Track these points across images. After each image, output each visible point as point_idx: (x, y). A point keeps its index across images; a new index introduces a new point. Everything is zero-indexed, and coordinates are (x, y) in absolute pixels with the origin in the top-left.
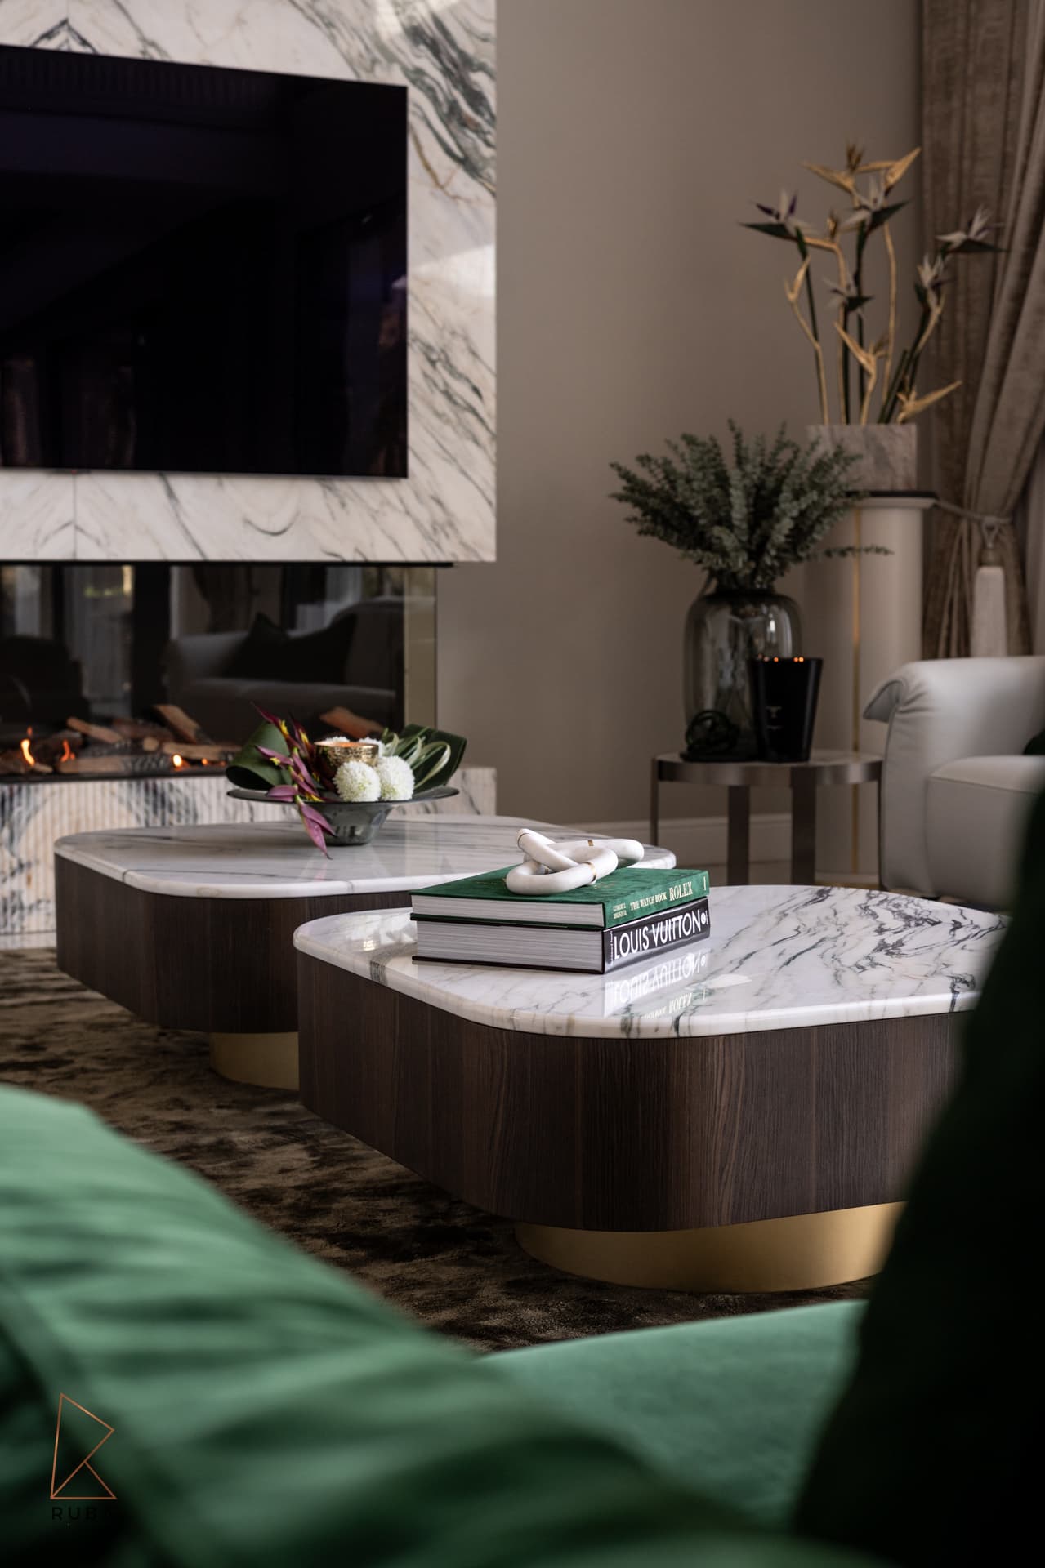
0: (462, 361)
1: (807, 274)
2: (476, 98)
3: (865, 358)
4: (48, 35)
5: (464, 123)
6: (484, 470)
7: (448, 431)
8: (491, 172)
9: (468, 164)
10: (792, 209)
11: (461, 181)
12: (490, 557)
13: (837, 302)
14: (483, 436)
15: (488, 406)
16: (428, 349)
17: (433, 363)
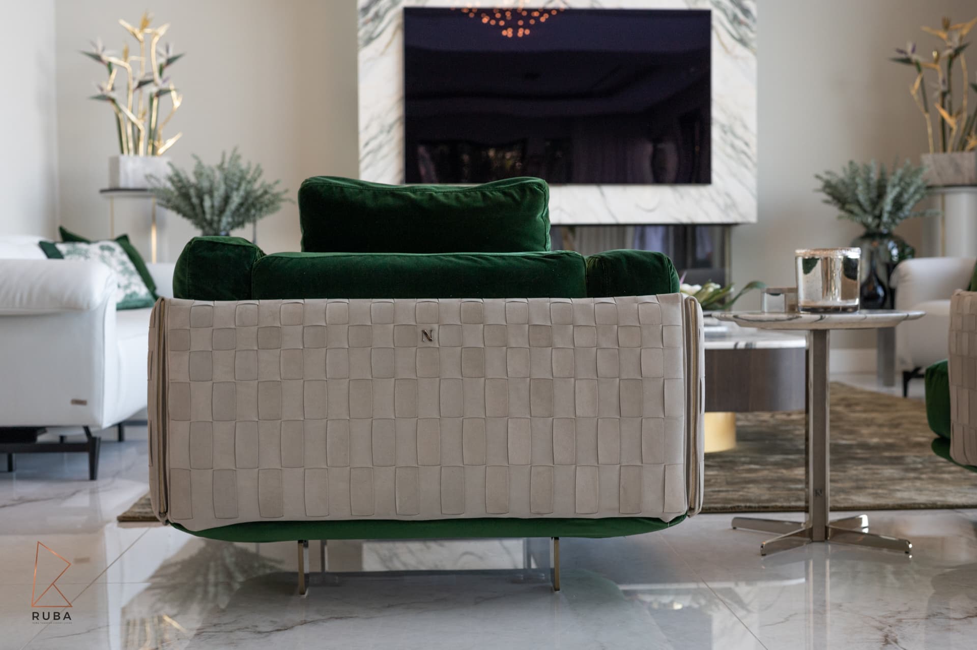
0: (739, 131)
1: (922, 82)
2: (746, 12)
3: (951, 121)
5: (740, 23)
6: (751, 179)
8: (754, 44)
9: (742, 41)
10: (913, 51)
11: (739, 49)
12: (752, 218)
13: (937, 94)
14: (750, 164)
15: (753, 150)
16: (723, 127)
17: (725, 132)
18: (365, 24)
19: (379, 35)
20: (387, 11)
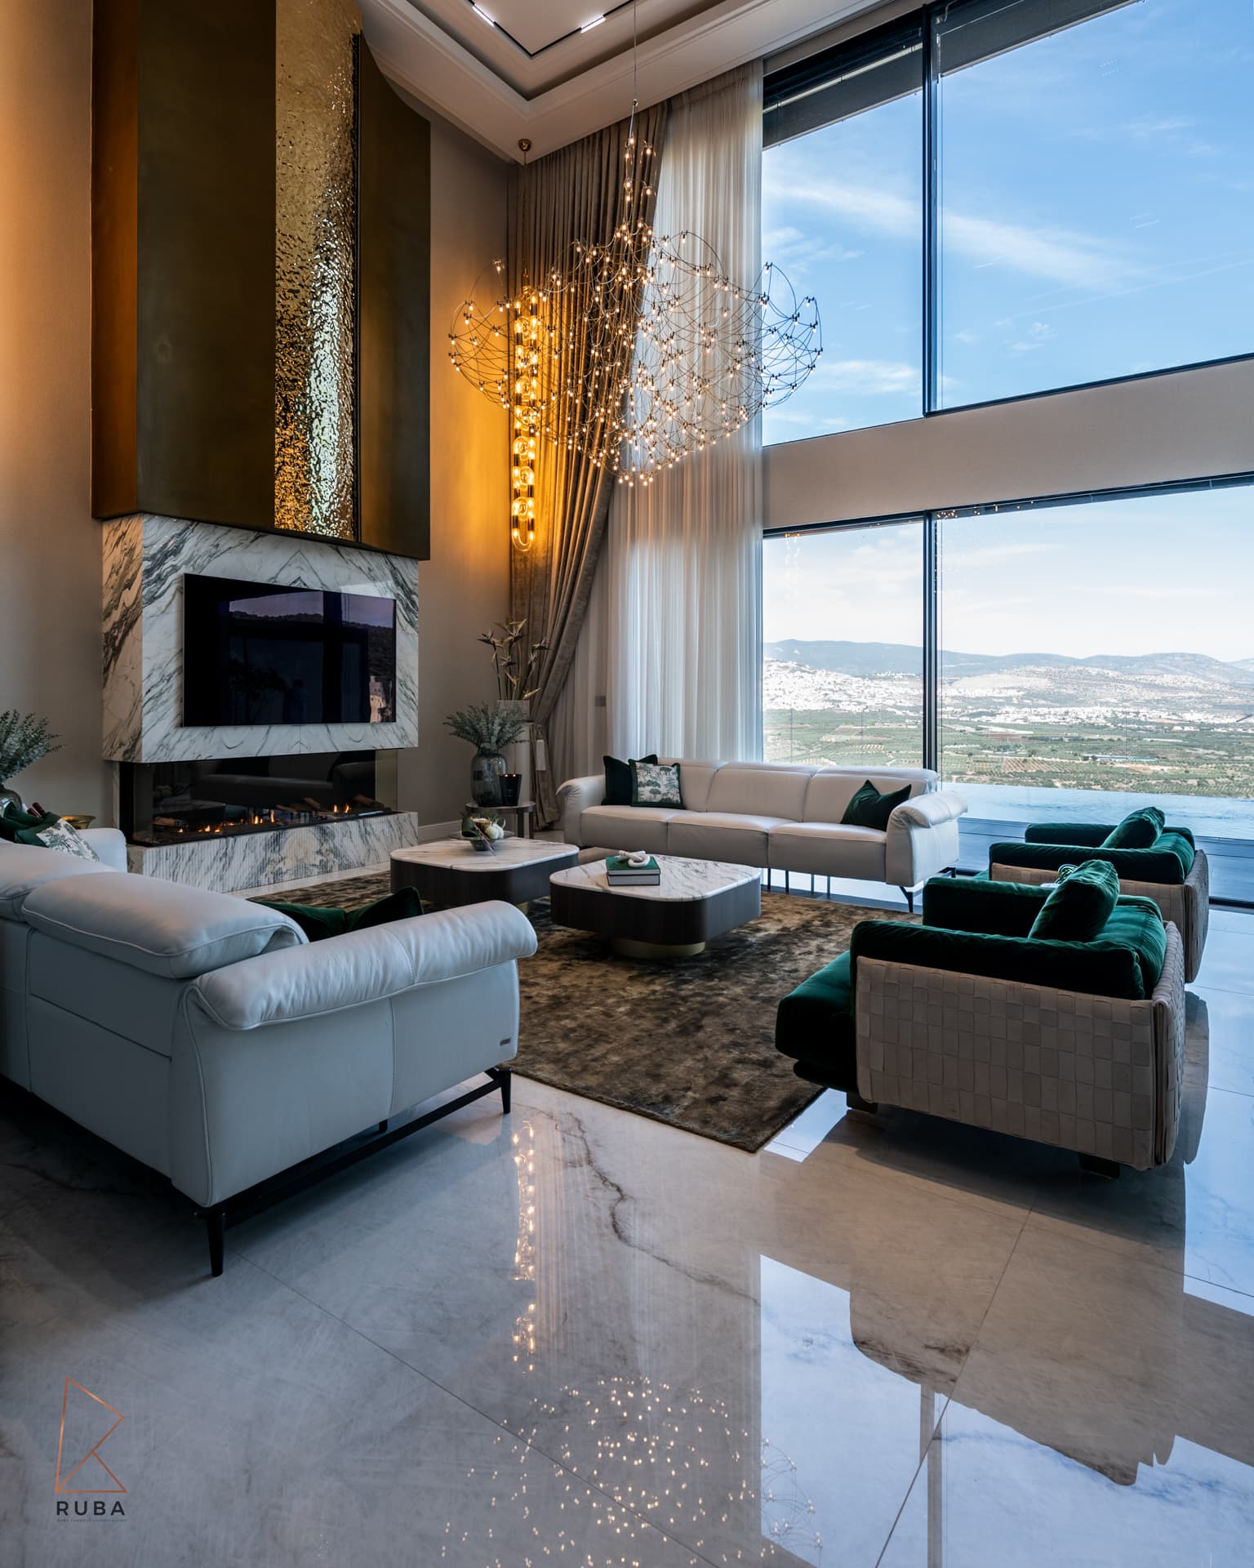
0: (409, 684)
1: (496, 655)
2: (413, 603)
3: (514, 681)
4: (294, 582)
5: (410, 610)
6: (415, 718)
7: (406, 707)
8: (417, 626)
9: (411, 623)
10: (492, 635)
11: (410, 629)
12: (416, 745)
14: (415, 708)
15: (416, 698)
16: (400, 681)
17: (402, 685)
18: (148, 584)
19: (160, 596)
20: (167, 576)
